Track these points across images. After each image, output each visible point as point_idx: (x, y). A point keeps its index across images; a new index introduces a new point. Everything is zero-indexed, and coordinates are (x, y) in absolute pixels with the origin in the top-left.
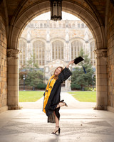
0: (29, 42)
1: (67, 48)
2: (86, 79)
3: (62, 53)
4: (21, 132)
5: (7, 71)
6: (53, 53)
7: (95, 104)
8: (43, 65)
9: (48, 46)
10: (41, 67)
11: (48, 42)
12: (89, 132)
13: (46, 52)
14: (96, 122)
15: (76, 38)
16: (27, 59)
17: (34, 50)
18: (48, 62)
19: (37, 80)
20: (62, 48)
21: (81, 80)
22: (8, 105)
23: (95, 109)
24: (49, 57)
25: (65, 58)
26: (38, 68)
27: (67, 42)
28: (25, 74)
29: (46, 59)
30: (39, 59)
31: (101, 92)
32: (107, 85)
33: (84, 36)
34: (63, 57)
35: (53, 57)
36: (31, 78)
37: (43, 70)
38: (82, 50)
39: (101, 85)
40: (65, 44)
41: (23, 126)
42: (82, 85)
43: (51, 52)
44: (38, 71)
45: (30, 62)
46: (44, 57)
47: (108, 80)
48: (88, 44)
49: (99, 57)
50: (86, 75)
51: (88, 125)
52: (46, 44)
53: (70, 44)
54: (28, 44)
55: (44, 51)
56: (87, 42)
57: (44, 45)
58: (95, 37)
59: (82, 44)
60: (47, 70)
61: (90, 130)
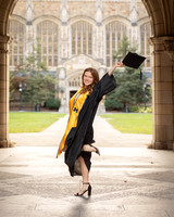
0: (29, 23)
1: (99, 34)
2: (132, 91)
3: (90, 44)
4: (11, 194)
6: (73, 43)
7: (150, 138)
8: (56, 65)
9: (65, 32)
10: (52, 69)
11: (64, 24)
12: (141, 194)
13: (60, 42)
14: (153, 174)
15: (115, 16)
16: (26, 54)
17: (38, 39)
18: (64, 59)
19: (45, 92)
20: (90, 35)
23: (151, 147)
24: (65, 50)
25: (96, 54)
26: (45, 70)
27: (99, 24)
28: (23, 82)
29: (61, 55)
30: (48, 54)
31: (161, 115)
32: (173, 104)
33: (129, 13)
34: (90, 52)
35: (73, 51)
36: (33, 88)
37: (55, 75)
38: (125, 39)
39: (161, 103)
40: (95, 27)
41: (15, 181)
42: (124, 103)
43: (70, 42)
44: (46, 76)
45: (31, 59)
46: (56, 51)
48: (137, 29)
49: (158, 52)
50: (133, 84)
51: (139, 181)
52: (62, 28)
53: (103, 28)
54: (27, 27)
55: (56, 40)
56: (134, 25)
57: (57, 29)
58: (151, 13)
59: (125, 28)
60: (62, 74)
61: (143, 190)
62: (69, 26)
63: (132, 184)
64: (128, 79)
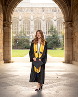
0: (20, 20)
5: (4, 37)
10: (28, 35)
13: (30, 27)
15: (49, 18)
16: (19, 31)
19: (26, 43)
21: (51, 43)
22: (4, 60)
26: (26, 36)
27: (43, 21)
28: (18, 40)
29: (31, 31)
32: (72, 47)
33: (53, 17)
35: (35, 29)
37: (29, 37)
38: (52, 25)
39: (68, 47)
40: (42, 21)
44: (26, 38)
45: (21, 32)
47: (72, 43)
48: (56, 22)
52: (31, 22)
53: (45, 22)
54: (20, 22)
57: (29, 22)
59: (52, 22)
62: (33, 21)
63: (60, 80)
64: (53, 38)
